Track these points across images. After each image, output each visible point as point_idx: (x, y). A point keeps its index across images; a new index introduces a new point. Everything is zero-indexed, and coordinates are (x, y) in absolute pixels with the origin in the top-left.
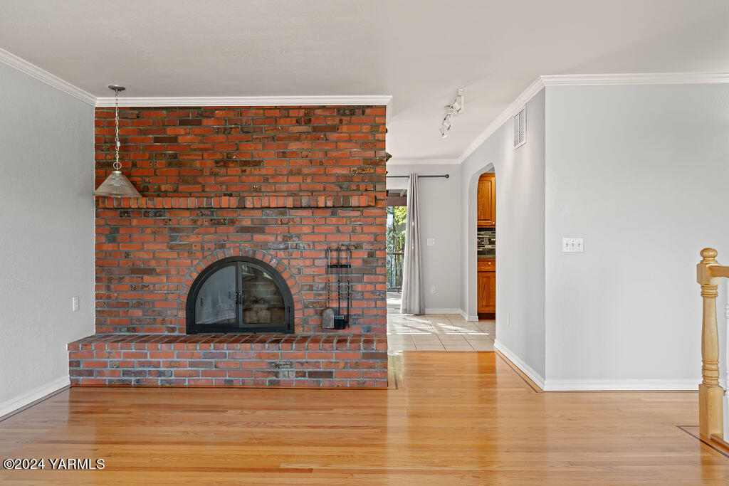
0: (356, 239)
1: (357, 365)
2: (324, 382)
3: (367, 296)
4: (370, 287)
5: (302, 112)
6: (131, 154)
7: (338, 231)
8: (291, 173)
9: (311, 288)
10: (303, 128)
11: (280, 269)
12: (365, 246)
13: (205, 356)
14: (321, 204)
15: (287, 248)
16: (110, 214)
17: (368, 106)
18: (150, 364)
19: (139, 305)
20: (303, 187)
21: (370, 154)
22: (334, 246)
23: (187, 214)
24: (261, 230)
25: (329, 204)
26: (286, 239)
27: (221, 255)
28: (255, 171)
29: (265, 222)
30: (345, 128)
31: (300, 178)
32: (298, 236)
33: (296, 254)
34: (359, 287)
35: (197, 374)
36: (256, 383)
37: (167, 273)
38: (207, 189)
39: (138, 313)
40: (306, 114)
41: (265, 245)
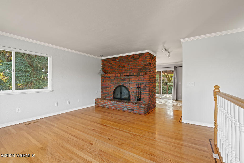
0: (142, 82)
1: (138, 109)
2: (132, 111)
3: (144, 94)
4: (145, 93)
5: (132, 56)
6: (106, 67)
7: (139, 80)
8: (130, 68)
9: (134, 92)
10: (132, 59)
11: (128, 88)
12: (144, 83)
13: (113, 103)
14: (134, 75)
15: (129, 84)
16: (103, 77)
17: (145, 53)
18: (105, 104)
19: (107, 93)
20: (132, 71)
21: (145, 63)
22: (138, 83)
23: (113, 77)
24: (125, 80)
25: (136, 74)
26: (129, 82)
27: (118, 85)
28: (124, 68)
29: (126, 78)
30: (140, 58)
31: (131, 69)
32: (131, 81)
33: (131, 85)
34: (143, 92)
35: (111, 106)
36: (121, 110)
37: (110, 88)
38: (117, 72)
39: (106, 95)
40: (133, 56)
41: (125, 83)
